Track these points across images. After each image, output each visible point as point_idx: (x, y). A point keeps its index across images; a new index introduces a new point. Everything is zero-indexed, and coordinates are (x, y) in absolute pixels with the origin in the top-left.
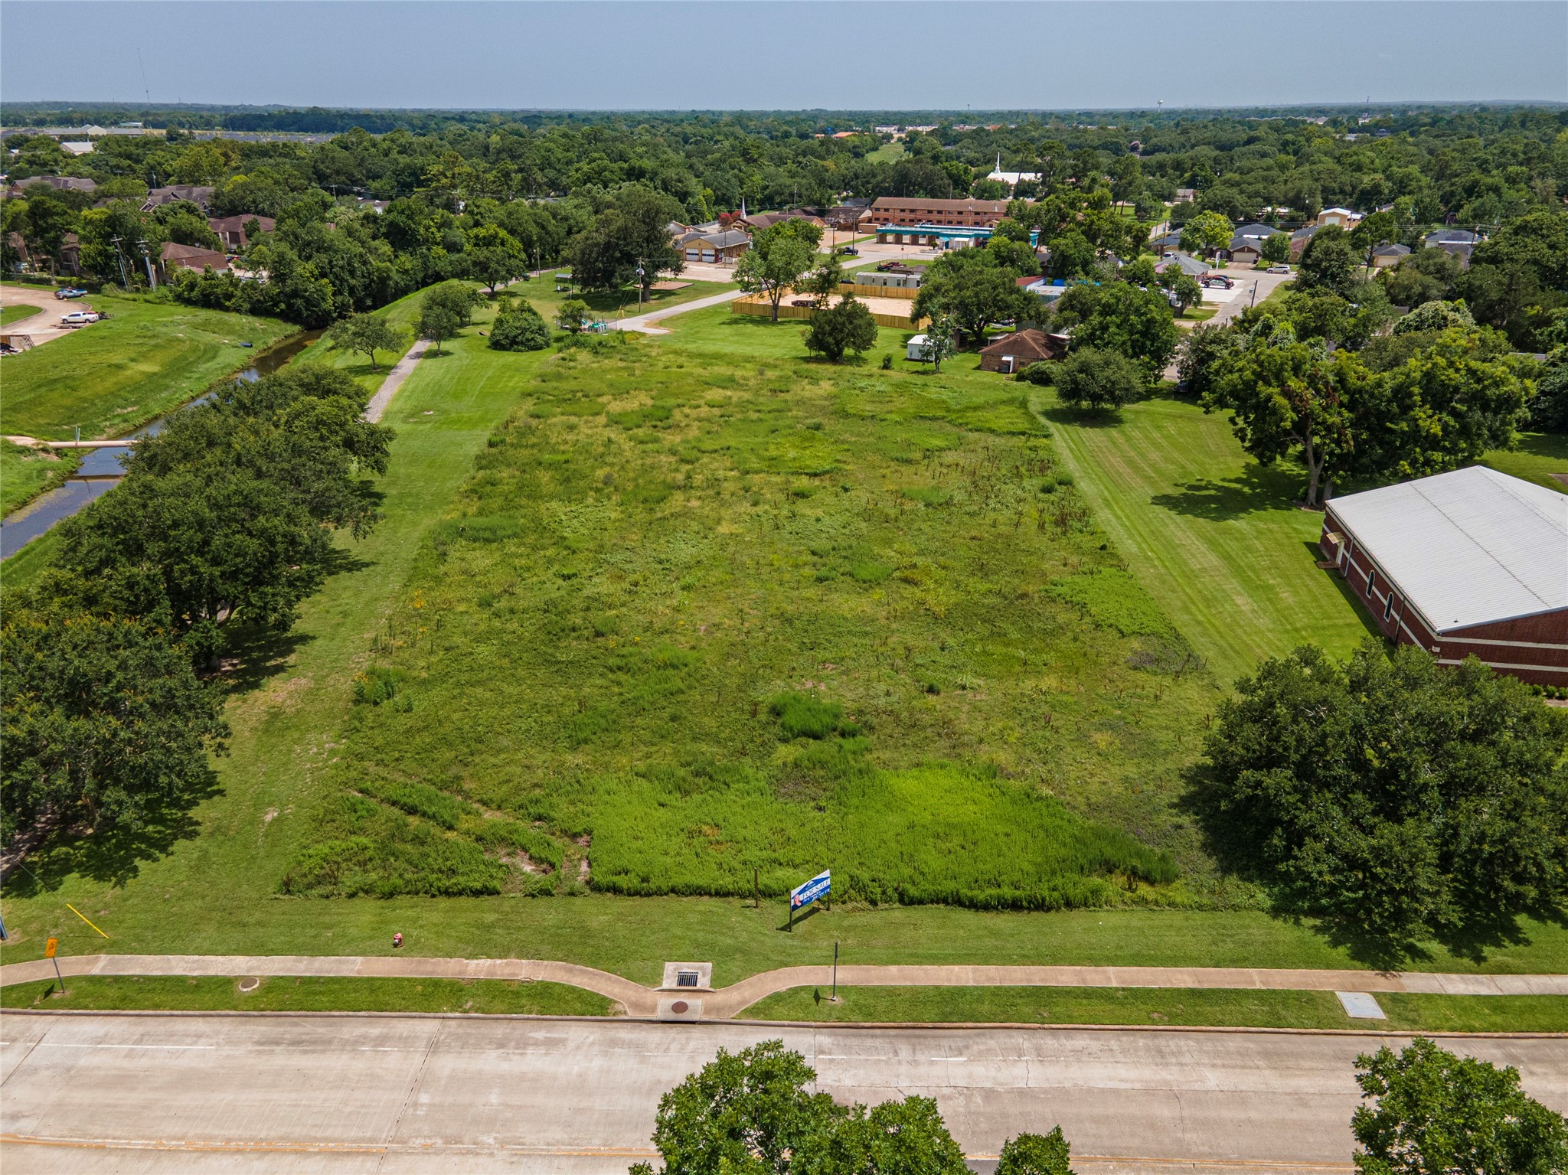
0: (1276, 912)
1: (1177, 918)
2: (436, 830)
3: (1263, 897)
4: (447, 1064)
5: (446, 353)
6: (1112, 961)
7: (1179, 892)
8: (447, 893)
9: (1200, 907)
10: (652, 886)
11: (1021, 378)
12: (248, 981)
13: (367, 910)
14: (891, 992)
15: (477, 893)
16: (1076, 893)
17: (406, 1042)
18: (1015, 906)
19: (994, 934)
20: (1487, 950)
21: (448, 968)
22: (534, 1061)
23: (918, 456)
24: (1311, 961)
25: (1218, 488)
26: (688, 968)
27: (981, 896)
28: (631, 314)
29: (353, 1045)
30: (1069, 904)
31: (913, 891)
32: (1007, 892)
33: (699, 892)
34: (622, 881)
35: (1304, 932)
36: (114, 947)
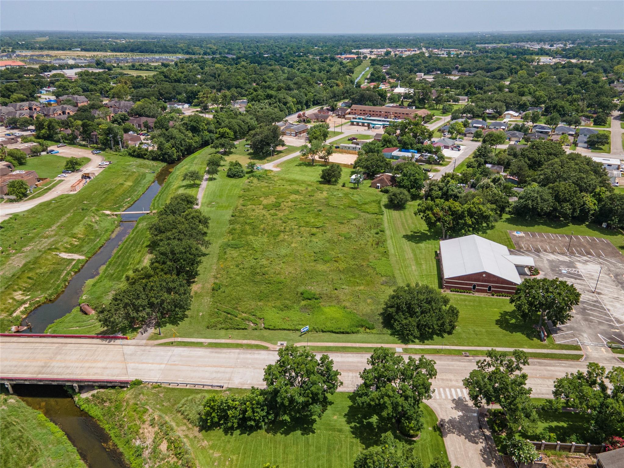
0: (391, 335)
1: (372, 336)
2: (234, 317)
3: (389, 332)
4: (242, 356)
5: (215, 179)
6: (358, 342)
7: (374, 331)
8: (238, 329)
9: (377, 334)
10: (276, 328)
11: (381, 191)
12: (206, 343)
13: (223, 332)
14: (318, 347)
15: (243, 329)
16: (354, 331)
17: (234, 353)
18: (343, 333)
19: (338, 337)
20: (425, 341)
21: (240, 342)
22: (256, 356)
23: (345, 221)
24: (393, 343)
25: (422, 233)
26: (282, 342)
27: (337, 331)
28: (269, 161)
29: (226, 353)
30: (353, 333)
31: (324, 330)
32: (342, 330)
33: (284, 329)
34: (270, 327)
35: (395, 338)
36: (180, 337)
